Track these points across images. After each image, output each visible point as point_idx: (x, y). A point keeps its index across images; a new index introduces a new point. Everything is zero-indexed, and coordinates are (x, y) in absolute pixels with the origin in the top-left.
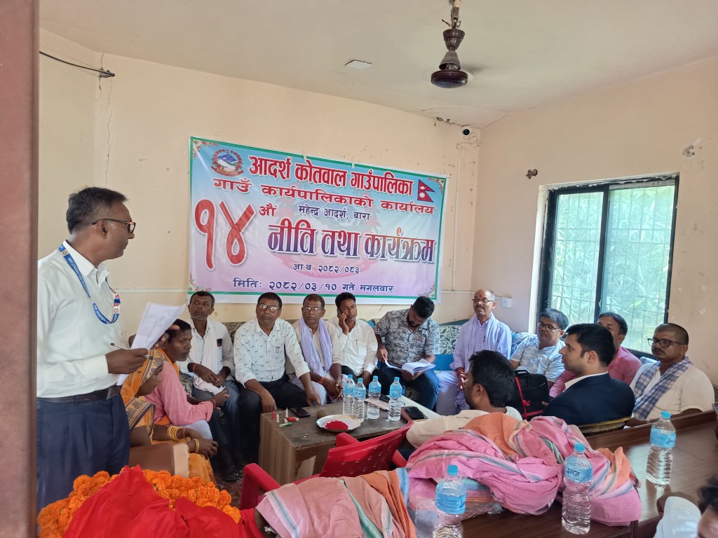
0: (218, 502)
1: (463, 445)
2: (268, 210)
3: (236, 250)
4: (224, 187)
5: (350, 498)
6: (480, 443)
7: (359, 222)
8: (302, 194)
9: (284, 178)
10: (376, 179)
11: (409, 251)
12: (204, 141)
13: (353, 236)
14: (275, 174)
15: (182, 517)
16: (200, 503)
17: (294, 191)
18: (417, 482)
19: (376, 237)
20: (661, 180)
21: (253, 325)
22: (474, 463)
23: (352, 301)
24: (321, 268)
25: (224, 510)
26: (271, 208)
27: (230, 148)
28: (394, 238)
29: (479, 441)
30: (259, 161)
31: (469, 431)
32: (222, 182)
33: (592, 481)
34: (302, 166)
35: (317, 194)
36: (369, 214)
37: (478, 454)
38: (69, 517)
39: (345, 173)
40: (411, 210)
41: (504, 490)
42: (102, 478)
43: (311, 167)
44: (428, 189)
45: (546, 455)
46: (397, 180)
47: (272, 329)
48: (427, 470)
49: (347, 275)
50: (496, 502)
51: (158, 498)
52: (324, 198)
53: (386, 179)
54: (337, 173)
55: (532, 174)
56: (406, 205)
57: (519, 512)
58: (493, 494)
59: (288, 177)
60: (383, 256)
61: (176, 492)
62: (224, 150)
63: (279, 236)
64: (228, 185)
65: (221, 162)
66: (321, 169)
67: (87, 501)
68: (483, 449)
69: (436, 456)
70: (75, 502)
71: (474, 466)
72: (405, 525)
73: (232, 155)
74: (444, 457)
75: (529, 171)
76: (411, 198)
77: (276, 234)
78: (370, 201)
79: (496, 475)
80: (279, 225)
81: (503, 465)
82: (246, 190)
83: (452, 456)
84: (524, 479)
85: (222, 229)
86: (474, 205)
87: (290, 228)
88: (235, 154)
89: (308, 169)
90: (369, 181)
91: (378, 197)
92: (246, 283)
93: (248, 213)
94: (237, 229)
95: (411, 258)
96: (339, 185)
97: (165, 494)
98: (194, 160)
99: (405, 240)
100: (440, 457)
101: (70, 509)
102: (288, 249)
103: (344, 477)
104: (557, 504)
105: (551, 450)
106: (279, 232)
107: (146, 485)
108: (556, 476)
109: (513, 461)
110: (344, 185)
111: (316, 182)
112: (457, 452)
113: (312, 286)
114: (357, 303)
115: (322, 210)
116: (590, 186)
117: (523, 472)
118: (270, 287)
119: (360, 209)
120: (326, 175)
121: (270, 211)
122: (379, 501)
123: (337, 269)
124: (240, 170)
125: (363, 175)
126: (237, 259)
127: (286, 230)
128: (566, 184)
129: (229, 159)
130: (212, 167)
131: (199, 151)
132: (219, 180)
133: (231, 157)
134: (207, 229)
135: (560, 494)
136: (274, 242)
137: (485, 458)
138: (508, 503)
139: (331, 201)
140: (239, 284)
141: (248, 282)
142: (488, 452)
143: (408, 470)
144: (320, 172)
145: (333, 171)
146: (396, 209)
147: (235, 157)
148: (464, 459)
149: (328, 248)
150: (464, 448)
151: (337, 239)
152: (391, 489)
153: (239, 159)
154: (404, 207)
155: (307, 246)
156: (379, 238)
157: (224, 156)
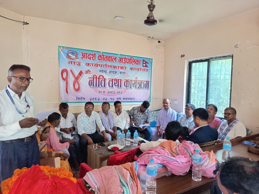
0: (68, 176)
1: (157, 152)
2: (88, 72)
3: (77, 87)
4: (72, 64)
5: (116, 172)
6: (163, 151)
7: (122, 75)
8: (101, 66)
9: (94, 60)
10: (127, 59)
11: (140, 85)
12: (63, 47)
13: (120, 80)
14: (90, 58)
15: (54, 182)
16: (61, 177)
17: (97, 65)
18: (141, 166)
19: (128, 81)
20: (227, 57)
21: (84, 114)
22: (160, 158)
23: (120, 104)
24: (108, 92)
25: (70, 179)
26: (89, 71)
27: (73, 50)
28: (135, 80)
29: (162, 150)
30: (84, 54)
31: (159, 147)
32: (71, 62)
33: (202, 162)
34: (100, 55)
35: (106, 65)
36: (125, 72)
37: (162, 155)
38: (12, 184)
39: (116, 57)
40: (140, 70)
41: (171, 167)
42: (25, 169)
43: (103, 56)
44: (146, 63)
45: (186, 154)
46: (135, 60)
47: (91, 115)
48: (144, 161)
49: (118, 95)
50: (169, 172)
51: (45, 175)
52: (109, 67)
53: (131, 59)
54: (113, 58)
55: (183, 56)
56: (139, 69)
57: (177, 175)
58: (168, 169)
59: (95, 59)
60: (131, 87)
61: (52, 173)
62: (71, 50)
63: (92, 81)
65: (70, 55)
66: (107, 56)
67: (18, 178)
68: (164, 153)
69: (147, 156)
70: (14, 178)
71: (160, 159)
72: (136, 181)
73: (74, 52)
74: (150, 156)
75: (182, 55)
76: (140, 66)
77: (91, 80)
78: (126, 67)
79: (168, 162)
80: (92, 77)
81: (170, 158)
82: (80, 65)
83: (153, 156)
84: (178, 163)
85: (71, 79)
86: (163, 68)
87: (96, 78)
88: (75, 51)
89: (102, 56)
90: (125, 60)
91: (128, 66)
92: (81, 99)
93: (81, 73)
94: (77, 79)
95: (141, 88)
96: (114, 62)
97: (48, 174)
98: (60, 55)
99: (138, 81)
100: (149, 157)
101: (13, 181)
102: (96, 86)
103: (115, 166)
104: (190, 171)
105: (188, 152)
106: (92, 80)
107: (41, 171)
108: (189, 161)
109: (174, 157)
110: (116, 62)
111: (106, 61)
112: (155, 154)
113: (105, 99)
114: (122, 104)
115: (108, 71)
116: (203, 60)
117: (178, 160)
118: (90, 100)
119: (122, 71)
120: (109, 58)
121: (89, 72)
122: (127, 173)
123: (114, 92)
124: (77, 58)
125: (123, 58)
126: (77, 90)
127: (95, 79)
128: (194, 59)
129: (73, 53)
130: (67, 57)
131: (62, 51)
132: (70, 61)
133: (74, 53)
134: (65, 79)
135: (191, 167)
136: (91, 83)
137: (164, 156)
138: (173, 172)
139: (111, 68)
140: (78, 99)
141: (82, 98)
142: (165, 154)
143: (138, 162)
144: (107, 58)
145: (111, 57)
146: (135, 70)
147: (75, 53)
148: (157, 157)
149: (111, 85)
150: (157, 153)
151: (114, 82)
152: (132, 169)
153: (77, 53)
154: (138, 69)
155: (103, 84)
156: (129, 81)
157: (71, 53)
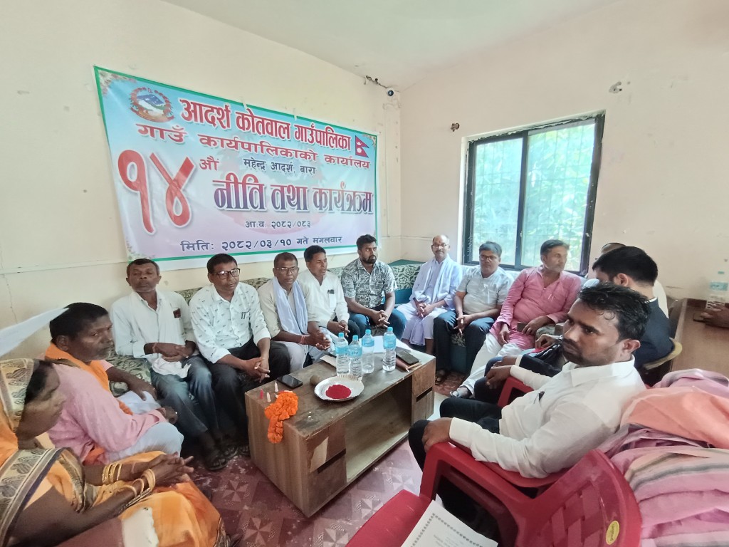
2: (209, 163)
3: (178, 212)
4: (152, 135)
7: (305, 176)
8: (246, 146)
9: (224, 127)
10: (318, 133)
11: (352, 203)
12: (115, 74)
13: (301, 190)
14: (213, 122)
17: (236, 142)
19: (323, 191)
24: (274, 224)
26: (213, 161)
27: (154, 87)
28: (339, 191)
30: (192, 106)
32: (149, 129)
34: (243, 115)
35: (262, 146)
36: (314, 168)
39: (288, 125)
40: (351, 165)
43: (252, 115)
44: (364, 145)
49: (299, 230)
52: (270, 151)
53: (327, 133)
54: (280, 124)
55: (455, 127)
56: (347, 160)
59: (228, 126)
62: (144, 89)
63: (225, 192)
64: (157, 133)
65: (142, 103)
66: (263, 119)
73: (157, 95)
75: (453, 125)
76: (350, 153)
77: (222, 190)
78: (315, 154)
80: (225, 180)
82: (181, 140)
85: (158, 187)
86: (399, 160)
87: (236, 183)
88: (161, 94)
90: (311, 135)
91: (322, 151)
92: (196, 246)
93: (187, 168)
94: (174, 188)
95: (354, 210)
96: (283, 138)
98: (104, 99)
99: (348, 193)
102: (238, 206)
106: (225, 187)
110: (288, 138)
111: (260, 133)
113: (267, 243)
115: (269, 164)
116: (510, 134)
118: (223, 247)
119: (306, 163)
120: (269, 126)
121: (212, 164)
123: (289, 224)
124: (170, 116)
125: (306, 128)
126: (182, 219)
127: (232, 186)
128: (485, 134)
129: (153, 100)
130: (132, 109)
131: (110, 87)
132: (145, 127)
133: (156, 98)
134: (138, 186)
136: (221, 199)
139: (277, 154)
140: (188, 248)
141: (198, 244)
144: (263, 123)
145: (276, 122)
146: (338, 162)
147: (161, 98)
149: (279, 203)
151: (286, 194)
153: (167, 101)
154: (345, 162)
155: (257, 202)
156: (325, 191)
157: (147, 96)
